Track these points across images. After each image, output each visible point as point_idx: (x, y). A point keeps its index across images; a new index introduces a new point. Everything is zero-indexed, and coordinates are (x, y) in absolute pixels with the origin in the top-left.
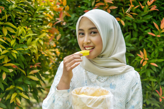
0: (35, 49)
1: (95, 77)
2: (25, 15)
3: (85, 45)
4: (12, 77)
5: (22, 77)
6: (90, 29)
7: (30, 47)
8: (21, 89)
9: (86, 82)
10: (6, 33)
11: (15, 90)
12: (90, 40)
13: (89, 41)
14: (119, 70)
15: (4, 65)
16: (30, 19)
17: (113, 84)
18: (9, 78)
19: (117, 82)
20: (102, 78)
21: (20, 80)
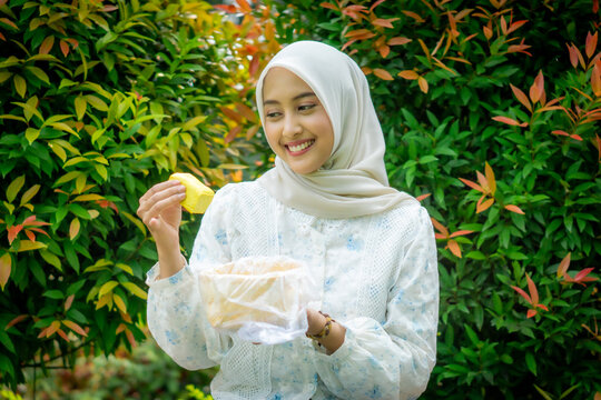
0: (168, 158)
1: (309, 220)
2: (148, 64)
3: (286, 141)
4: (105, 237)
5: (136, 239)
6: (297, 98)
7: (151, 152)
8: (129, 270)
9: (280, 237)
10: (81, 110)
11: (115, 273)
12: (300, 125)
13: (298, 129)
14: (374, 204)
15: (77, 199)
16: (161, 75)
17: (355, 237)
18: (97, 239)
19: (368, 233)
20: (329, 225)
21: (128, 247)
